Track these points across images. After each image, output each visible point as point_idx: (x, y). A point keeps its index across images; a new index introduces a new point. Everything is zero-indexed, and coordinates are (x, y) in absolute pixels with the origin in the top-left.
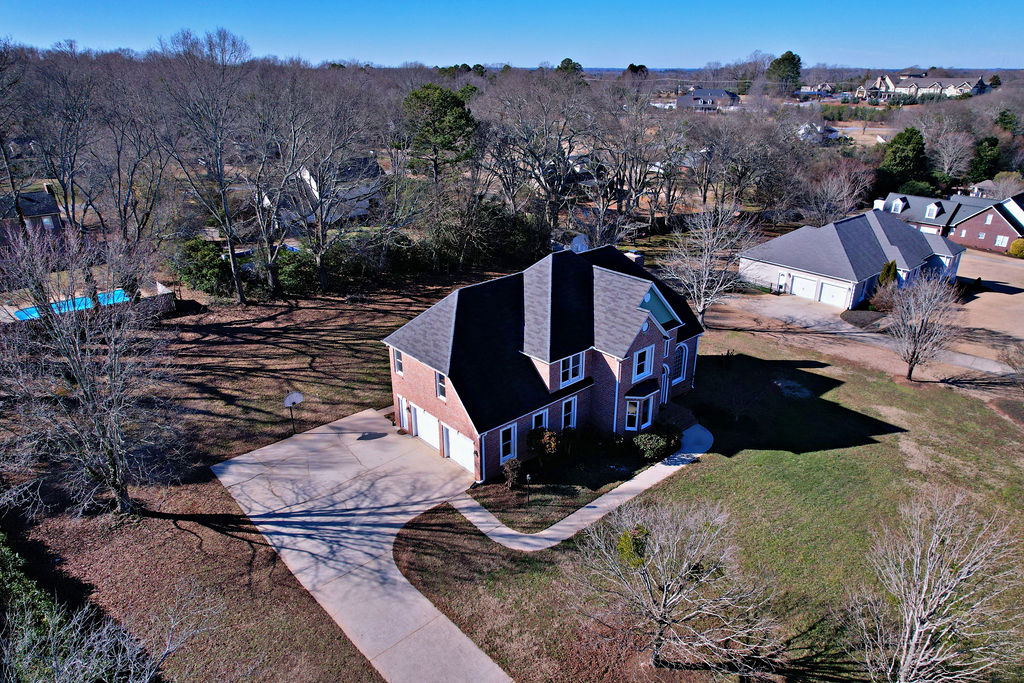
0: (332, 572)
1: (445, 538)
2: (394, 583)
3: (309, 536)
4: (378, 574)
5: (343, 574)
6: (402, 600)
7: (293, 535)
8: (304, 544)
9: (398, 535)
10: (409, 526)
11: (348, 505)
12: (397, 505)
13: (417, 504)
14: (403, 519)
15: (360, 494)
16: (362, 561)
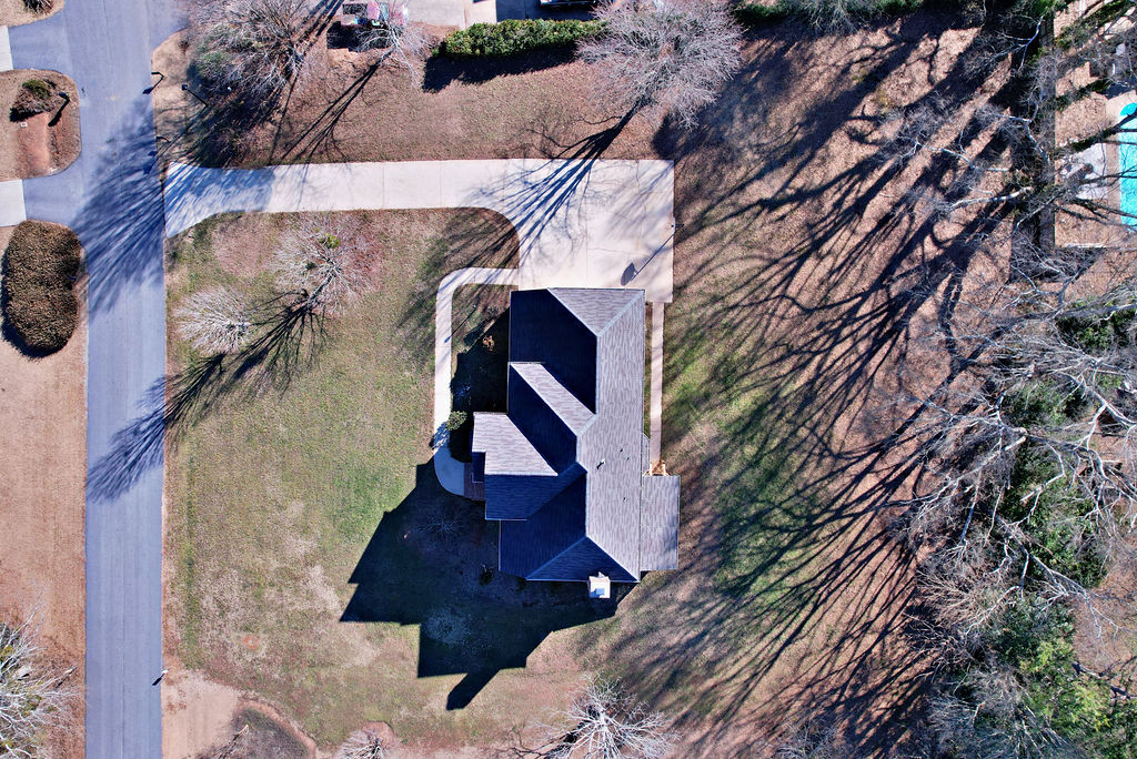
0: (510, 172)
1: (488, 242)
2: (476, 196)
3: (550, 179)
4: (489, 192)
5: (504, 177)
7: (557, 172)
8: (545, 173)
9: (508, 222)
10: (513, 232)
11: (561, 211)
12: (538, 237)
13: (530, 247)
14: (521, 233)
15: (566, 225)
16: (508, 192)
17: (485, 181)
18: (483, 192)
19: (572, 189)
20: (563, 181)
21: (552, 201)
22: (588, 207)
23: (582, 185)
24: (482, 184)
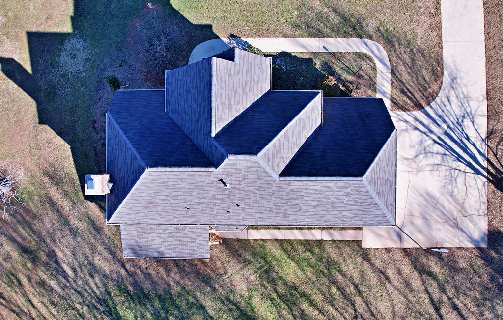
0: (471, 103)
1: (411, 85)
2: (450, 74)
3: (468, 139)
4: (454, 86)
5: (467, 98)
6: (454, 62)
7: (474, 145)
8: (472, 134)
9: (429, 104)
10: (419, 107)
11: (437, 148)
12: (416, 129)
13: (406, 122)
14: (419, 114)
15: (426, 153)
16: (454, 99)
17: (464, 81)
18: (454, 79)
19: (459, 158)
20: (465, 149)
21: (448, 140)
22: (443, 171)
23: (462, 166)
24: (461, 79)
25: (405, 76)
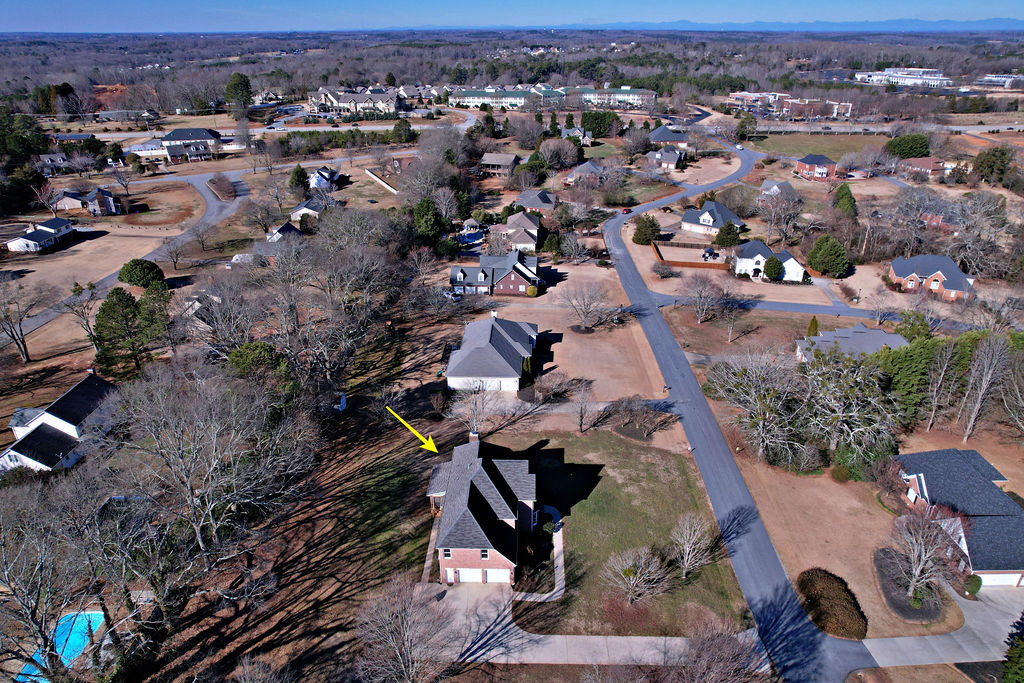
0: (517, 653)
1: (532, 614)
2: (540, 640)
3: (489, 650)
4: (532, 641)
5: (522, 650)
6: (551, 643)
7: (484, 654)
8: (493, 653)
9: (517, 625)
10: (515, 619)
11: (483, 629)
12: (499, 616)
13: (504, 610)
14: (509, 618)
15: (480, 622)
16: (520, 642)
17: (535, 649)
18: (537, 642)
19: (474, 643)
20: (481, 648)
21: (488, 636)
22: (464, 632)
23: (468, 645)
24: (537, 647)
25: (538, 611)
